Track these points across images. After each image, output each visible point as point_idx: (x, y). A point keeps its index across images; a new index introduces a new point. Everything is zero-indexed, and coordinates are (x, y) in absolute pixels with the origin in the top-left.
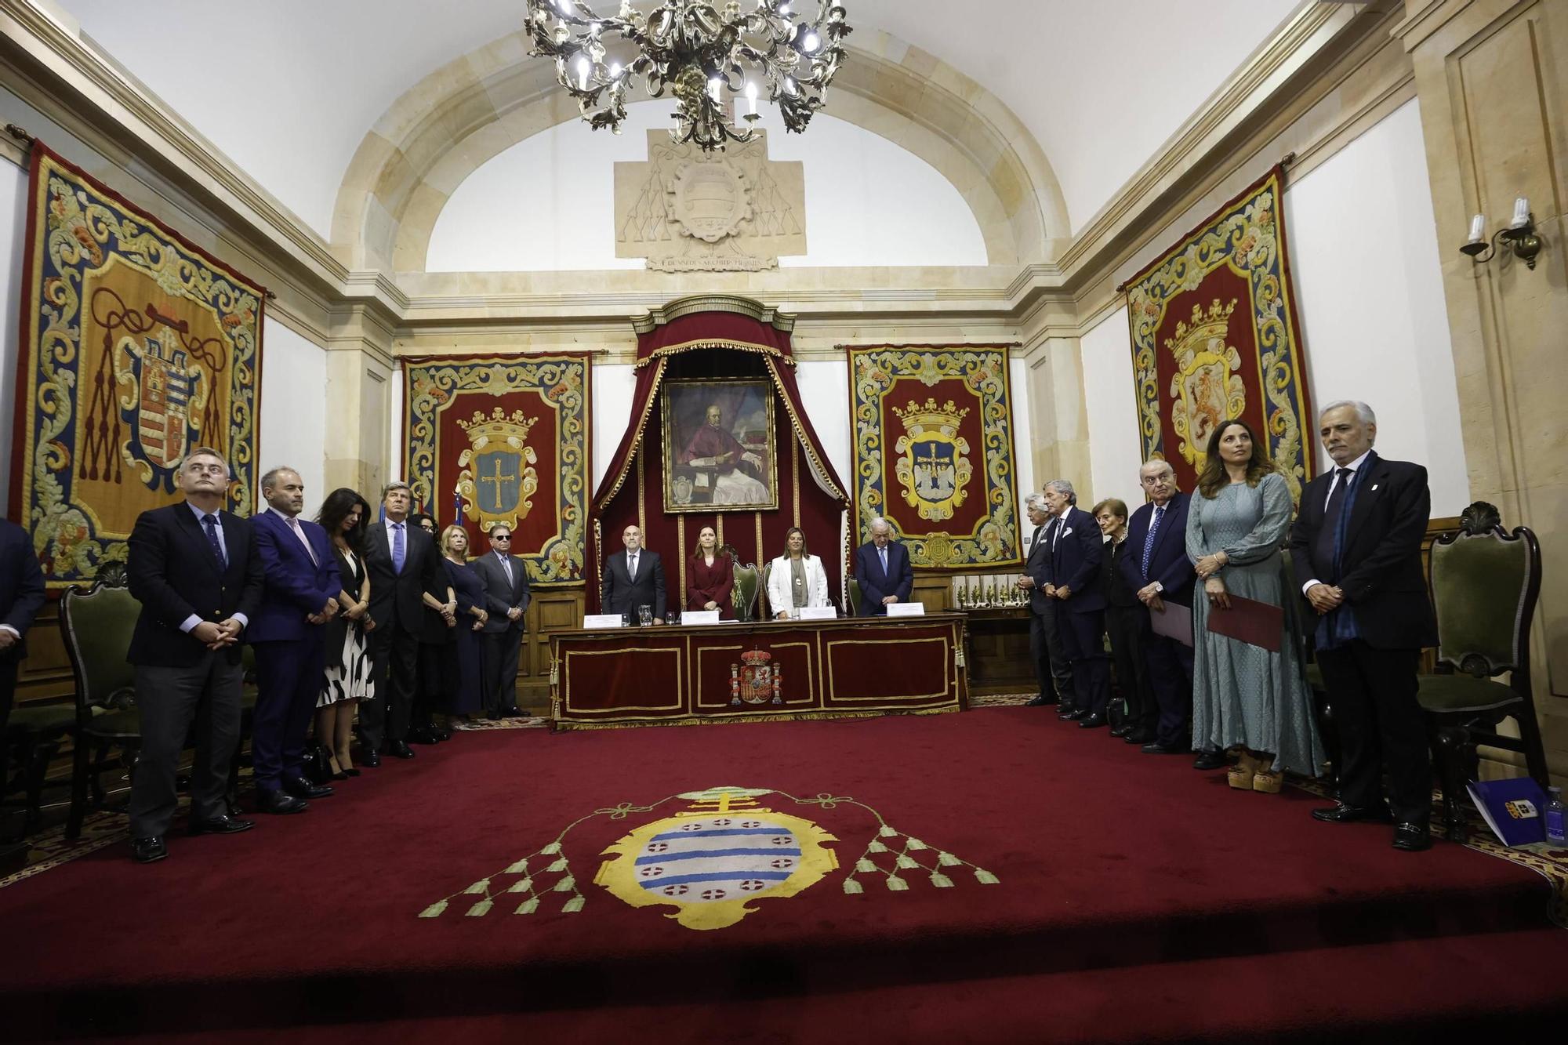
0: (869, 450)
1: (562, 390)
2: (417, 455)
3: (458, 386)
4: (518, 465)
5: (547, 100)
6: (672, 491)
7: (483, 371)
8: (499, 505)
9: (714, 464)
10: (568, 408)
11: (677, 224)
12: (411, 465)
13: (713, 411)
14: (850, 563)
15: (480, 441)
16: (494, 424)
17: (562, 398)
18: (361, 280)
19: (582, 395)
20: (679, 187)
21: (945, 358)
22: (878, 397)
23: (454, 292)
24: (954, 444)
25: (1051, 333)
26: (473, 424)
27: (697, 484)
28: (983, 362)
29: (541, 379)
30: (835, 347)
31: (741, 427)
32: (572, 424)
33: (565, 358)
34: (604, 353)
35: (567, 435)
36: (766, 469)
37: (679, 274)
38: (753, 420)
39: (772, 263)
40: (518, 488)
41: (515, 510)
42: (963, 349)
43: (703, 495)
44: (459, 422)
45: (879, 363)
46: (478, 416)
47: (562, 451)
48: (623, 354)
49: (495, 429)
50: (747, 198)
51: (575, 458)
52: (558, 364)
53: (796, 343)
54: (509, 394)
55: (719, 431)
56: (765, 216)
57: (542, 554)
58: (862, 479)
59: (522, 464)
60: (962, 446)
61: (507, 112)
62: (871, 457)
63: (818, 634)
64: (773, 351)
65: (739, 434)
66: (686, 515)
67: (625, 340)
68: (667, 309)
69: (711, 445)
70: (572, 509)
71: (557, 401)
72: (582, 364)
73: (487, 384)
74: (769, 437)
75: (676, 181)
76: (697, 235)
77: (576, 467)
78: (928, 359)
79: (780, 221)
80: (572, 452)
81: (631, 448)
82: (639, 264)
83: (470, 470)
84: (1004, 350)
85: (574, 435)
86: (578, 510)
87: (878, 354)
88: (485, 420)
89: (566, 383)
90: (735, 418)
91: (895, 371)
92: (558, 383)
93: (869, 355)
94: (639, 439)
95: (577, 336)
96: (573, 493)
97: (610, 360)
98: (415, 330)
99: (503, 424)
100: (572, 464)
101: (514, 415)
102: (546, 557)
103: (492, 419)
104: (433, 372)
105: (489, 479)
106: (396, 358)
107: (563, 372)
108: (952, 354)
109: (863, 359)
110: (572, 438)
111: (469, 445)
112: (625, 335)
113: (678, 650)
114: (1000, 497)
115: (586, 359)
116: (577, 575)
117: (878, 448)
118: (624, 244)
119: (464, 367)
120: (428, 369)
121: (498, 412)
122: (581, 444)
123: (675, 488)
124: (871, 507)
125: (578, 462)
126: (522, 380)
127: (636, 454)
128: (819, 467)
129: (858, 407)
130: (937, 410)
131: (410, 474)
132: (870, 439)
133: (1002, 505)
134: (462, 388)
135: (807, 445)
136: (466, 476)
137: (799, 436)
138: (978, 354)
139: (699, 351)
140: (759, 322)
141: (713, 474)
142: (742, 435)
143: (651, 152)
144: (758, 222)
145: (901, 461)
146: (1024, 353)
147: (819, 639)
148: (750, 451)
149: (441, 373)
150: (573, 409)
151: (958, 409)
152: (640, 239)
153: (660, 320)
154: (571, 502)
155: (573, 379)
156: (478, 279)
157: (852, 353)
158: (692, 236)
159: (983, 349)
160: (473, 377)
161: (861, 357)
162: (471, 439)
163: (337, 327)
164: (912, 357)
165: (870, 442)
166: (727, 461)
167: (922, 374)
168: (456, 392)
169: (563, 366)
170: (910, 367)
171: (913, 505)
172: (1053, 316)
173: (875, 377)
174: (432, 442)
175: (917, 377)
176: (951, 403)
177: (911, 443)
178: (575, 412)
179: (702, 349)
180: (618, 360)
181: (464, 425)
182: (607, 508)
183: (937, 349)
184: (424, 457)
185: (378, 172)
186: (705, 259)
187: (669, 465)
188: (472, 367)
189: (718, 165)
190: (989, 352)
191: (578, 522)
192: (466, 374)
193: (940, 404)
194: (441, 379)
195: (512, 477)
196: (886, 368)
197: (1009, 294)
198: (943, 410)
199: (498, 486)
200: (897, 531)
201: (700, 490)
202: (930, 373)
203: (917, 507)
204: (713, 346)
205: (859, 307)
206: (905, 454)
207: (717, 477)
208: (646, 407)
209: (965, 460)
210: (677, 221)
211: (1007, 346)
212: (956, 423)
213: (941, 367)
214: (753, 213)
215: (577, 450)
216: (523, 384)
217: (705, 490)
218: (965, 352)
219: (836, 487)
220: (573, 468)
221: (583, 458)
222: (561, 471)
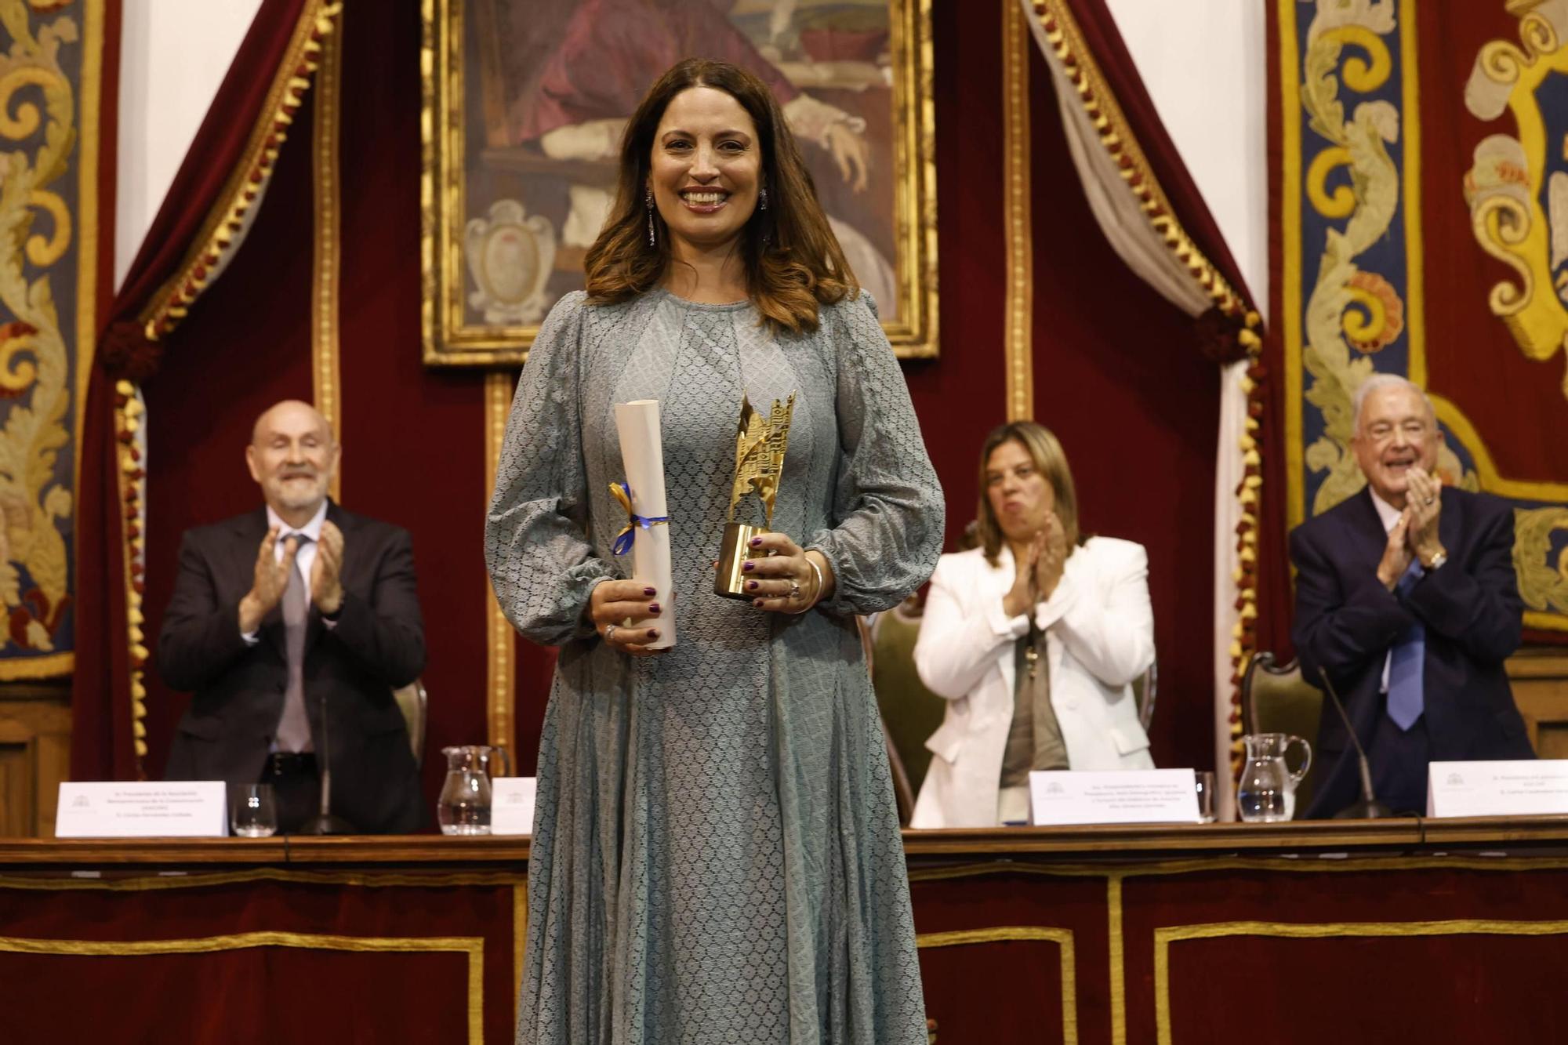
0: (1350, 100)
14: (1258, 602)
36: (885, 181)
51: (45, 118)
58: (1316, 228)
62: (1356, 133)
63: (1115, 893)
70: (23, 342)
74: (901, 32)
77: (47, 158)
81: (288, 66)
85: (41, 18)
86: (49, 345)
94: (324, 26)
96: (30, 272)
100: (31, 146)
110: (34, 32)
113: (473, 948)
116: (37, 633)
117: (1390, 92)
122: (70, 58)
123: (474, 256)
124: (1355, 354)
125: (57, 134)
127: (306, 96)
128: (1126, 164)
132: (1352, 51)
135: (1070, 61)
137: (1038, 23)
142: (780, 23)
145: (1488, 153)
147: (1115, 912)
148: (816, 92)
154: (20, 310)
165: (1354, 67)
171: (1543, 350)
177: (1534, 75)
182: (177, 336)
187: (451, 148)
191: (49, 399)
200: (1471, 463)
206: (1506, 124)
215: (55, 84)
219: (1196, 260)
220: (32, 163)
221: (76, 122)
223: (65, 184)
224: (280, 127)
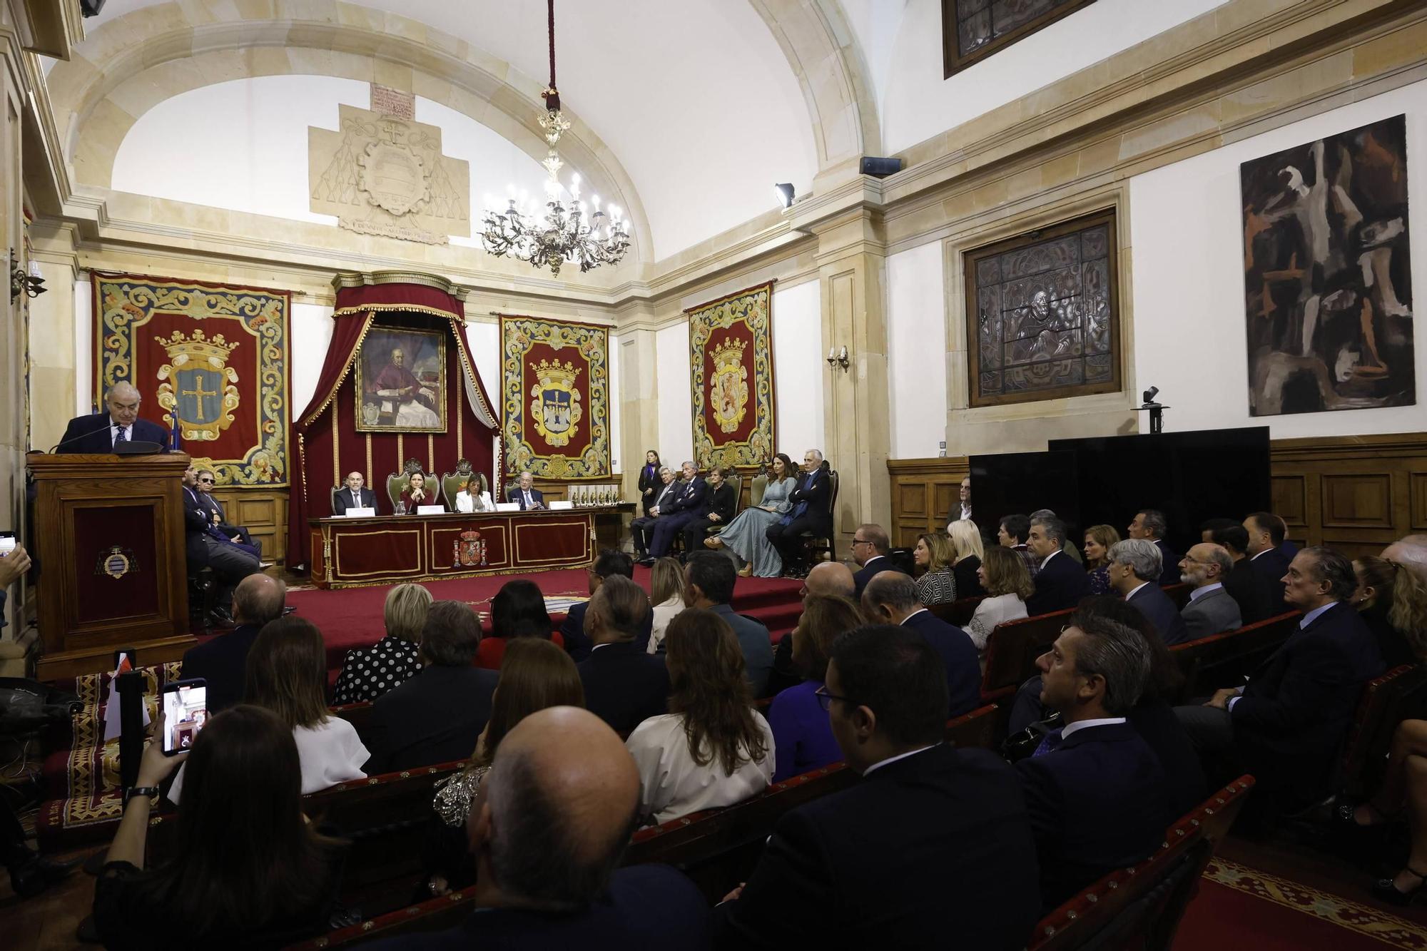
0: (513, 393)
1: (262, 321)
2: (111, 366)
3: (155, 306)
4: (220, 383)
5: (242, 51)
6: (363, 414)
7: (182, 295)
8: (200, 416)
9: (397, 395)
10: (268, 338)
11: (366, 193)
12: (104, 374)
14: (502, 475)
15: (181, 357)
16: (193, 344)
17: (263, 328)
18: (84, 203)
19: (281, 328)
20: (369, 162)
21: (567, 331)
22: (520, 354)
23: (145, 216)
24: (570, 392)
25: (640, 326)
26: (172, 341)
27: (383, 409)
28: (591, 337)
29: (242, 310)
30: (490, 313)
31: (419, 368)
32: (272, 351)
33: (265, 294)
34: (300, 293)
35: (267, 361)
37: (368, 236)
38: (428, 363)
39: (444, 239)
40: (220, 402)
41: (217, 422)
42: (579, 326)
43: (387, 419)
44: (157, 338)
45: (522, 329)
46: (177, 335)
47: (262, 374)
48: (318, 297)
49: (196, 348)
50: (425, 184)
51: (275, 381)
52: (258, 298)
53: (467, 307)
54: (209, 319)
55: (402, 370)
56: (438, 200)
57: (245, 460)
58: (508, 414)
59: (224, 382)
60: (576, 395)
61: (200, 53)
62: (514, 398)
64: (458, 318)
65: (417, 373)
66: (374, 434)
67: (319, 285)
68: (375, 275)
69: (395, 380)
70: (272, 424)
71: (258, 330)
72: (282, 302)
73: (186, 307)
74: (441, 377)
75: (366, 157)
76: (385, 206)
77: (276, 389)
78: (555, 331)
79: (450, 206)
80: (272, 376)
81: (339, 379)
82: (332, 221)
83: (170, 383)
84: (606, 330)
85: (273, 361)
86: (278, 424)
87: (522, 323)
88: (185, 340)
89: (266, 316)
90: (414, 360)
91: (533, 336)
92: (259, 314)
93: (515, 322)
95: (276, 275)
96: (273, 411)
97: (305, 299)
98: (104, 245)
99: (203, 345)
100: (272, 386)
101: (214, 338)
102: (249, 464)
103: (192, 339)
104: (126, 288)
105: (191, 393)
106: (86, 270)
107: (263, 306)
108: (572, 328)
109: (510, 325)
110: (272, 364)
111: (169, 361)
112: (318, 280)
113: (418, 531)
114: (599, 432)
115: (285, 297)
117: (520, 392)
118: (317, 200)
119: (161, 288)
120: (121, 286)
121: (198, 333)
122: (281, 370)
123: (365, 412)
124: (514, 434)
125: (279, 384)
126: (222, 308)
127: (341, 385)
128: (484, 404)
129: (506, 360)
130: (560, 367)
131: (104, 382)
132: (514, 385)
133: (600, 437)
134: (160, 307)
136: (166, 389)
137: (471, 381)
138: (589, 331)
140: (447, 293)
141: (396, 403)
142: (420, 374)
143: (342, 124)
144: (433, 204)
145: (535, 402)
146: (618, 333)
147: (510, 523)
148: (425, 387)
149: (136, 291)
150: (272, 338)
151: (574, 369)
152: (333, 200)
153: (368, 281)
154: (271, 418)
155: (273, 313)
156: (176, 209)
157: (503, 319)
158: (379, 206)
159: (592, 328)
160: (170, 298)
161: (509, 323)
164: (544, 328)
165: (514, 387)
166: (407, 393)
167: (551, 341)
168: (152, 311)
169: (263, 301)
170: (543, 334)
171: (542, 435)
172: (641, 316)
173: (519, 340)
174: (128, 354)
175: (548, 343)
176: (570, 363)
177: (542, 390)
178: (275, 342)
180: (313, 301)
181: (163, 342)
182: (311, 425)
183: (562, 324)
184: (118, 368)
185: (83, 93)
186: (390, 228)
188: (170, 290)
189: (402, 150)
190: (596, 330)
191: (278, 435)
192: (163, 295)
193: (563, 363)
194: (136, 297)
195: (214, 393)
196: (527, 334)
197: (613, 293)
198: (564, 368)
199: (199, 399)
200: (531, 452)
201: (386, 415)
202: (557, 341)
203: (545, 435)
204: (417, 311)
205: (511, 287)
206: (537, 398)
207: (399, 405)
209: (578, 405)
210: (366, 191)
211: (608, 327)
212: (573, 378)
213: (565, 337)
214: (430, 197)
215: (277, 374)
216: (223, 311)
217: (389, 415)
218: (580, 328)
219: (492, 418)
220: (272, 389)
221: (283, 382)
222: (261, 391)
224: (337, 390)
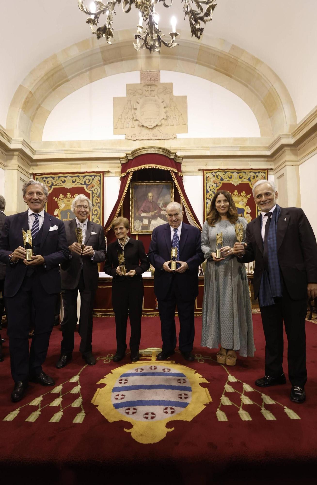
1: (93, 186)
3: (54, 185)
5: (88, 73)
6: (134, 225)
7: (63, 179)
9: (150, 215)
10: (95, 193)
11: (137, 122)
13: (150, 194)
15: (62, 206)
16: (67, 199)
17: (93, 189)
18: (17, 142)
19: (100, 188)
20: (138, 106)
21: (242, 174)
22: (215, 190)
23: (53, 148)
24: (244, 208)
25: (287, 163)
26: (60, 199)
27: (143, 223)
28: (257, 176)
29: (85, 182)
30: (198, 170)
31: (161, 201)
32: (96, 199)
33: (94, 174)
34: (108, 172)
35: (94, 204)
37: (138, 141)
38: (166, 198)
39: (174, 136)
42: (250, 171)
43: (145, 227)
44: (54, 198)
45: (216, 176)
46: (61, 196)
48: (116, 172)
49: (68, 201)
50: (164, 110)
51: (97, 212)
52: (91, 176)
53: (183, 168)
54: (73, 188)
55: (152, 203)
56: (172, 118)
60: (248, 209)
61: (73, 78)
64: (175, 170)
65: (160, 204)
66: (139, 235)
67: (117, 167)
68: (133, 153)
69: (149, 208)
71: (91, 190)
72: (100, 176)
73: (64, 184)
75: (137, 104)
76: (145, 125)
77: (98, 216)
78: (235, 175)
79: (177, 120)
80: (96, 210)
81: (118, 208)
82: (123, 137)
83: (58, 217)
84: (266, 171)
85: (97, 203)
87: (215, 173)
88: (64, 198)
89: (94, 184)
90: (158, 197)
91: (222, 179)
92: (91, 183)
93: (212, 173)
94: (122, 205)
95: (98, 165)
97: (111, 174)
98: (38, 163)
99: (70, 199)
100: (96, 215)
101: (74, 195)
103: (66, 197)
104: (45, 179)
105: (65, 220)
106: (31, 174)
107: (93, 179)
108: (245, 173)
109: (209, 175)
110: (96, 205)
111: (58, 207)
112: (117, 165)
115: (102, 174)
118: (117, 129)
119: (56, 177)
120: (43, 178)
121: (69, 195)
122: (99, 207)
123: (135, 225)
126: (78, 182)
127: (120, 211)
128: (191, 217)
129: (207, 193)
130: (238, 195)
134: (55, 185)
135: (187, 208)
137: (184, 204)
138: (255, 173)
139: (145, 169)
140: (169, 158)
141: (150, 219)
142: (161, 204)
143: (128, 93)
144: (169, 120)
146: (274, 172)
148: (164, 210)
149: (48, 180)
150: (96, 193)
151: (247, 195)
152: (123, 127)
153: (130, 158)
155: (97, 182)
156: (62, 144)
157: (205, 172)
158: (143, 126)
159: (258, 171)
160: (59, 181)
161: (208, 174)
162: (58, 205)
163: (8, 161)
164: (229, 174)
166: (155, 214)
167: (232, 181)
168: (53, 187)
169: (93, 177)
170: (227, 177)
172: (288, 156)
173: (214, 182)
175: (231, 182)
176: (244, 192)
178: (98, 195)
179: (146, 169)
180: (114, 175)
181: (56, 199)
182: (109, 231)
183: (239, 171)
185: (23, 100)
186: (148, 135)
187: (133, 215)
188: (59, 177)
189: (153, 97)
190: (260, 172)
192: (57, 180)
193: (240, 192)
194: (48, 182)
196: (218, 178)
197: (269, 148)
198: (241, 195)
201: (144, 225)
202: (236, 180)
205: (208, 153)
207: (151, 220)
208: (124, 192)
209: (249, 215)
210: (137, 120)
211: (267, 170)
212: (246, 200)
213: (240, 178)
214: (167, 116)
215: (98, 209)
216: (78, 184)
217: (146, 225)
218: (250, 172)
219: (197, 225)
220: (96, 216)
221: (100, 213)
222: (92, 217)
223: (99, 218)
224: (118, 213)
